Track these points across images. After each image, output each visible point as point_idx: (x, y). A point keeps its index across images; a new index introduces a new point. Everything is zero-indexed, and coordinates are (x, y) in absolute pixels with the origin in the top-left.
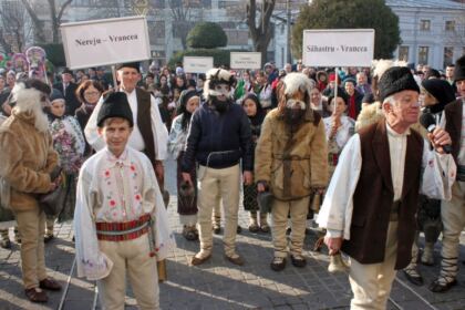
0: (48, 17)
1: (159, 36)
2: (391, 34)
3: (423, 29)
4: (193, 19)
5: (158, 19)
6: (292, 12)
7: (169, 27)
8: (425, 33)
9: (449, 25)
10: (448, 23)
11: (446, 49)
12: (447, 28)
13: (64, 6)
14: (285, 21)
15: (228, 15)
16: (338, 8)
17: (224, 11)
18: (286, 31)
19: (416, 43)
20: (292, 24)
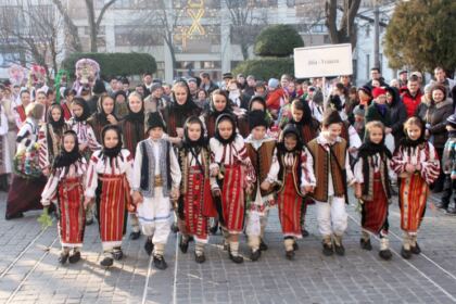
0: (86, 23)
1: (213, 42)
4: (254, 22)
5: (214, 22)
6: (381, 9)
7: (225, 32)
13: (104, 9)
14: (371, 21)
15: (298, 15)
17: (294, 11)
18: (373, 34)
20: (382, 25)
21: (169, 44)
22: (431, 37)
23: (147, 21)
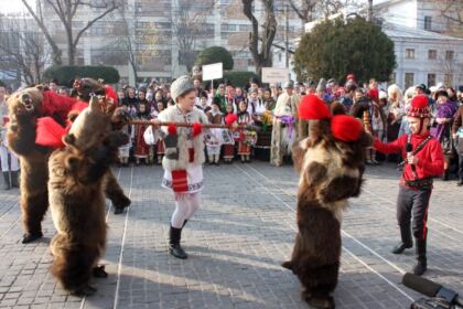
0: (64, 47)
1: (166, 64)
2: (388, 58)
3: (409, 57)
4: (197, 49)
5: (166, 48)
6: (290, 41)
7: (175, 55)
8: (410, 60)
9: (432, 54)
10: (430, 51)
11: (429, 76)
12: (430, 57)
13: (80, 34)
14: (283, 49)
15: (231, 44)
16: (338, 34)
17: (226, 41)
18: (284, 59)
19: (402, 69)
20: (290, 52)
21: (133, 64)
22: (327, 59)
23: (116, 46)
